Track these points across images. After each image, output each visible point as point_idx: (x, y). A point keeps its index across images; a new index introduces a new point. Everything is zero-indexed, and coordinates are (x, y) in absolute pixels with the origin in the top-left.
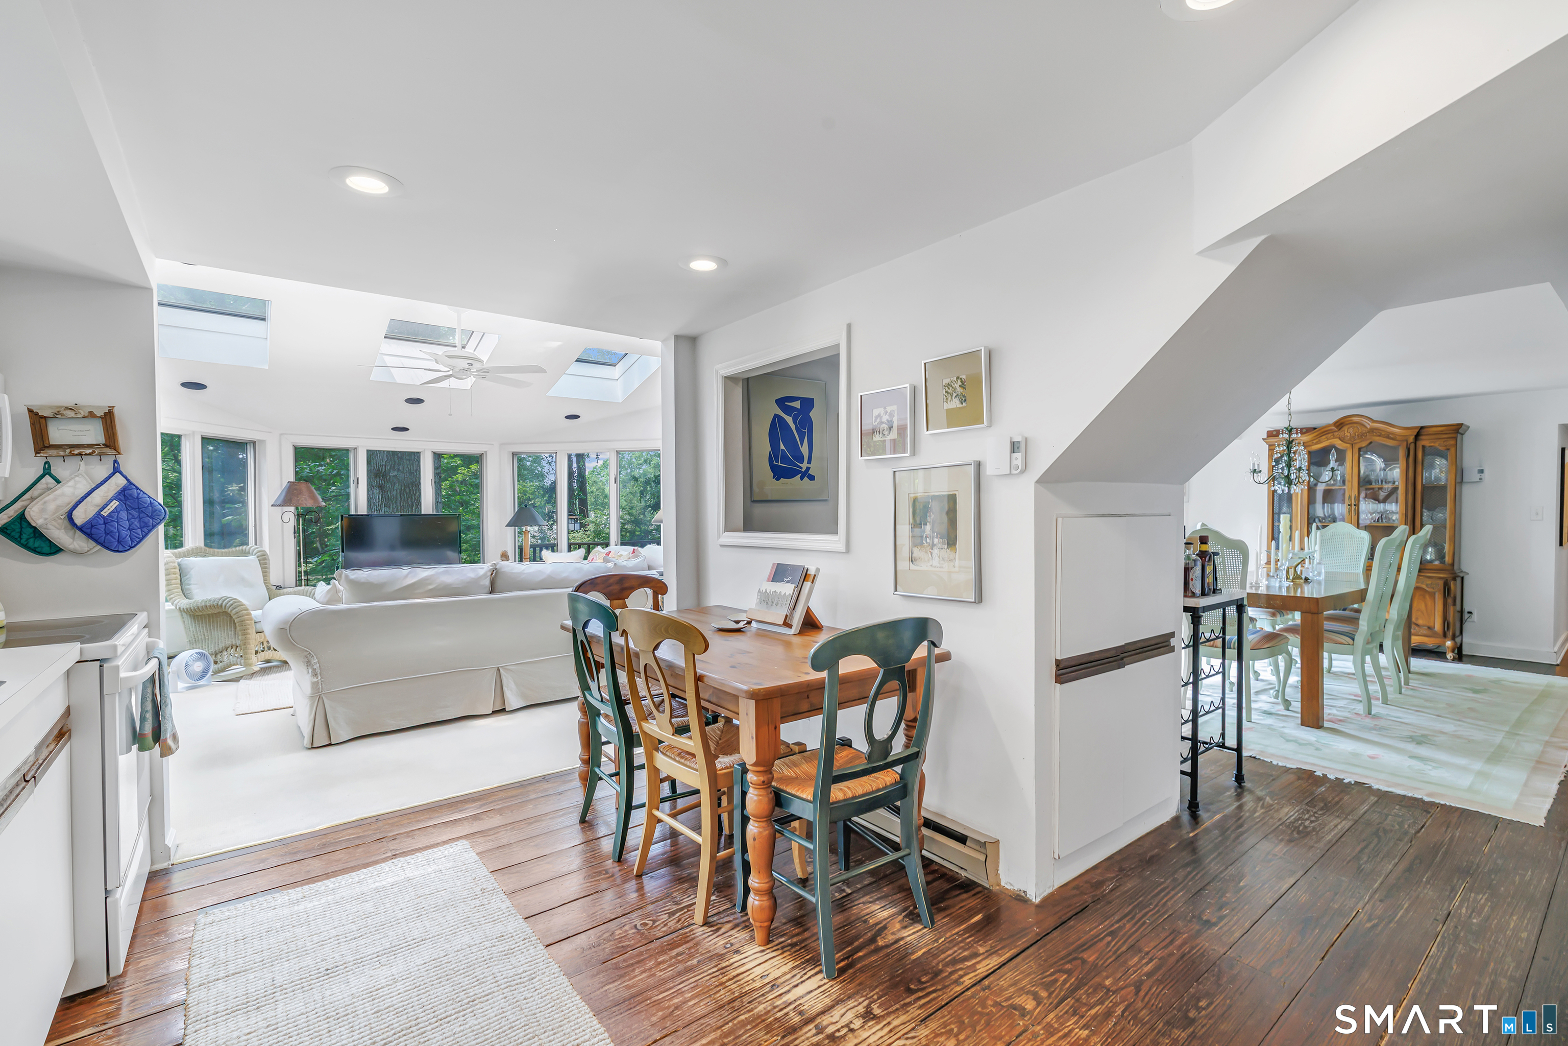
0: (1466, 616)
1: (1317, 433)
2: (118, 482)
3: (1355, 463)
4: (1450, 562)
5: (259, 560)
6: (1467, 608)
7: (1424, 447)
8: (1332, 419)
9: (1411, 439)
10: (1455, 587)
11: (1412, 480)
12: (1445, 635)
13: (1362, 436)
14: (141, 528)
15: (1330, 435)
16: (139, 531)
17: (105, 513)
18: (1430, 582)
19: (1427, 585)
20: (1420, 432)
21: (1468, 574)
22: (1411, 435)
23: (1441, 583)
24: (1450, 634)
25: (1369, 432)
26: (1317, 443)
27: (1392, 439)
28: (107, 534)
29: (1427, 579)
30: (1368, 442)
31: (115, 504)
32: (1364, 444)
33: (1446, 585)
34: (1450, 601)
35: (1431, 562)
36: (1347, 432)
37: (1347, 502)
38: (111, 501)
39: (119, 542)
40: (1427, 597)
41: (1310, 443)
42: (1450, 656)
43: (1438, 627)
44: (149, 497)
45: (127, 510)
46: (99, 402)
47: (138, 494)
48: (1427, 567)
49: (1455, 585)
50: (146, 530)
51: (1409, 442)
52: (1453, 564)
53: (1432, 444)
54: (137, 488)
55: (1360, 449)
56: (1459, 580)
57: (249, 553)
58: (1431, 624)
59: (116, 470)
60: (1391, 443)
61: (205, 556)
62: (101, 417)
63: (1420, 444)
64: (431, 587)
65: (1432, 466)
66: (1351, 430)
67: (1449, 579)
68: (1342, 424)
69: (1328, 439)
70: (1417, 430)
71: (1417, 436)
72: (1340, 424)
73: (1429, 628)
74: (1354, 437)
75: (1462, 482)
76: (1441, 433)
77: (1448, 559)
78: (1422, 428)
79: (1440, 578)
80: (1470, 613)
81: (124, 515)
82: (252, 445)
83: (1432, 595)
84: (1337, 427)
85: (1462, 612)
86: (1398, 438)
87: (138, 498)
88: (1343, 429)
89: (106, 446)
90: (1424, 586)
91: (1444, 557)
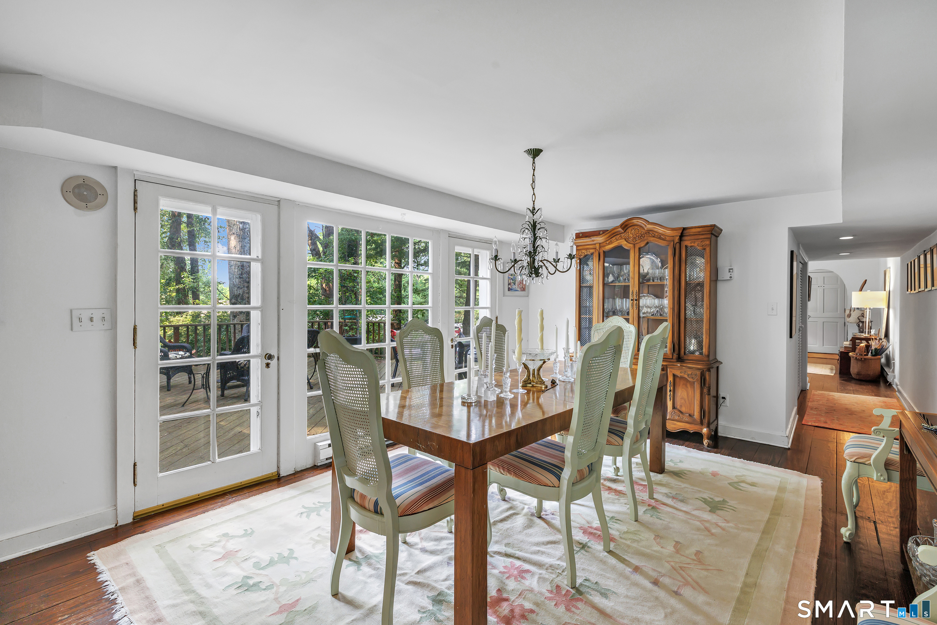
0: (721, 400)
1: (609, 234)
3: (637, 261)
4: (707, 353)
6: (722, 394)
7: (686, 247)
8: (619, 222)
9: (677, 239)
10: (710, 377)
11: (677, 279)
12: (702, 423)
13: (641, 237)
15: (618, 236)
18: (690, 373)
19: (688, 375)
20: (683, 232)
21: (722, 363)
22: (677, 236)
23: (698, 373)
24: (706, 421)
25: (646, 233)
26: (609, 244)
27: (663, 239)
29: (688, 370)
30: (646, 242)
32: (642, 244)
33: (703, 375)
34: (705, 390)
35: (693, 352)
36: (631, 233)
37: (631, 297)
40: (689, 386)
41: (604, 244)
42: (706, 442)
43: (697, 415)
48: (689, 358)
49: (710, 376)
51: (675, 242)
52: (708, 356)
53: (693, 244)
55: (639, 249)
56: (713, 371)
58: (692, 412)
60: (662, 243)
63: (684, 243)
65: (694, 265)
66: (633, 231)
67: (705, 370)
68: (626, 226)
69: (617, 240)
70: (681, 231)
71: (681, 236)
72: (625, 226)
73: (690, 415)
74: (635, 238)
75: (716, 280)
76: (699, 234)
77: (705, 350)
78: (684, 229)
79: (698, 369)
80: (724, 398)
83: (692, 384)
84: (623, 229)
85: (717, 397)
86: (667, 238)
88: (627, 231)
90: (686, 376)
91: (702, 349)
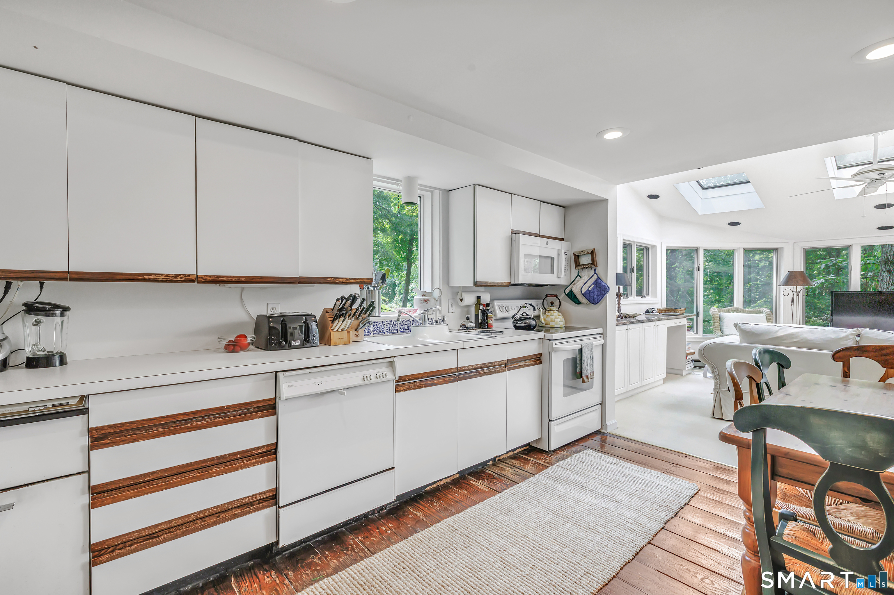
2: (595, 277)
5: (766, 317)
14: (601, 295)
16: (600, 296)
17: (590, 289)
28: (590, 297)
31: (593, 285)
38: (592, 285)
39: (594, 300)
44: (604, 283)
45: (597, 288)
46: (589, 247)
47: (600, 282)
50: (602, 296)
54: (601, 280)
57: (762, 313)
59: (595, 273)
61: (738, 312)
62: (590, 253)
64: (795, 340)
81: (595, 290)
82: (776, 250)
87: (600, 283)
89: (592, 264)
